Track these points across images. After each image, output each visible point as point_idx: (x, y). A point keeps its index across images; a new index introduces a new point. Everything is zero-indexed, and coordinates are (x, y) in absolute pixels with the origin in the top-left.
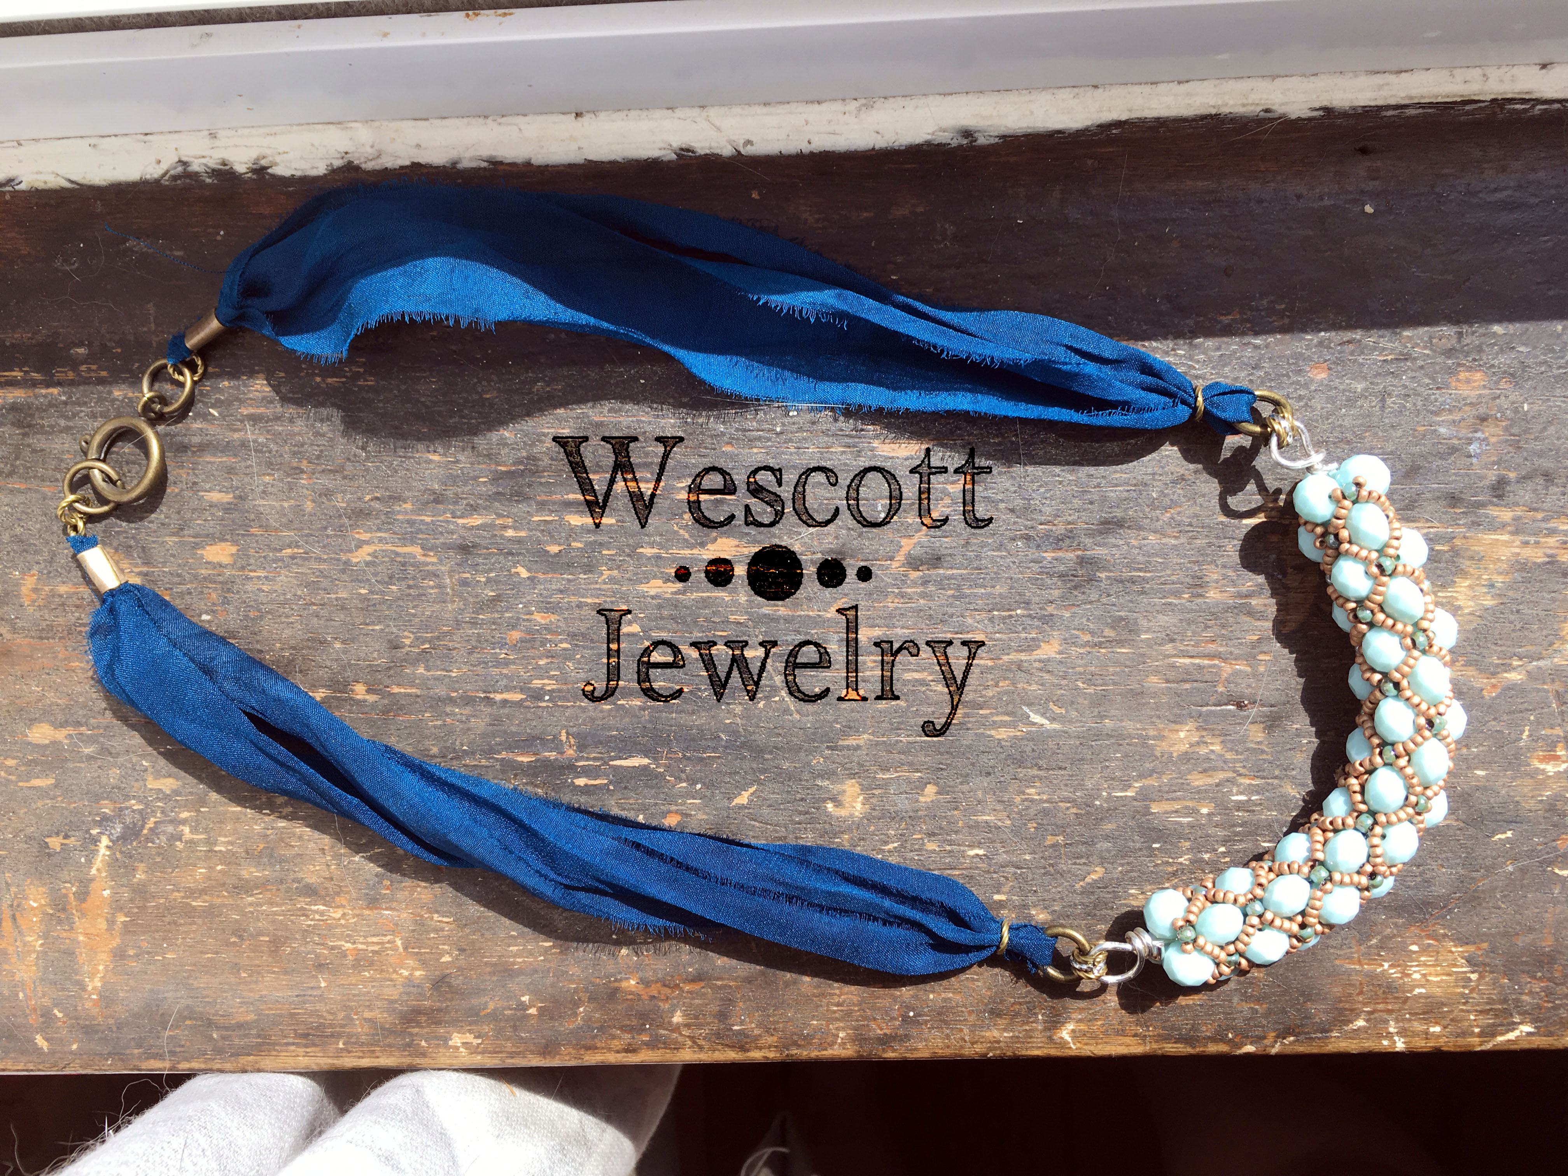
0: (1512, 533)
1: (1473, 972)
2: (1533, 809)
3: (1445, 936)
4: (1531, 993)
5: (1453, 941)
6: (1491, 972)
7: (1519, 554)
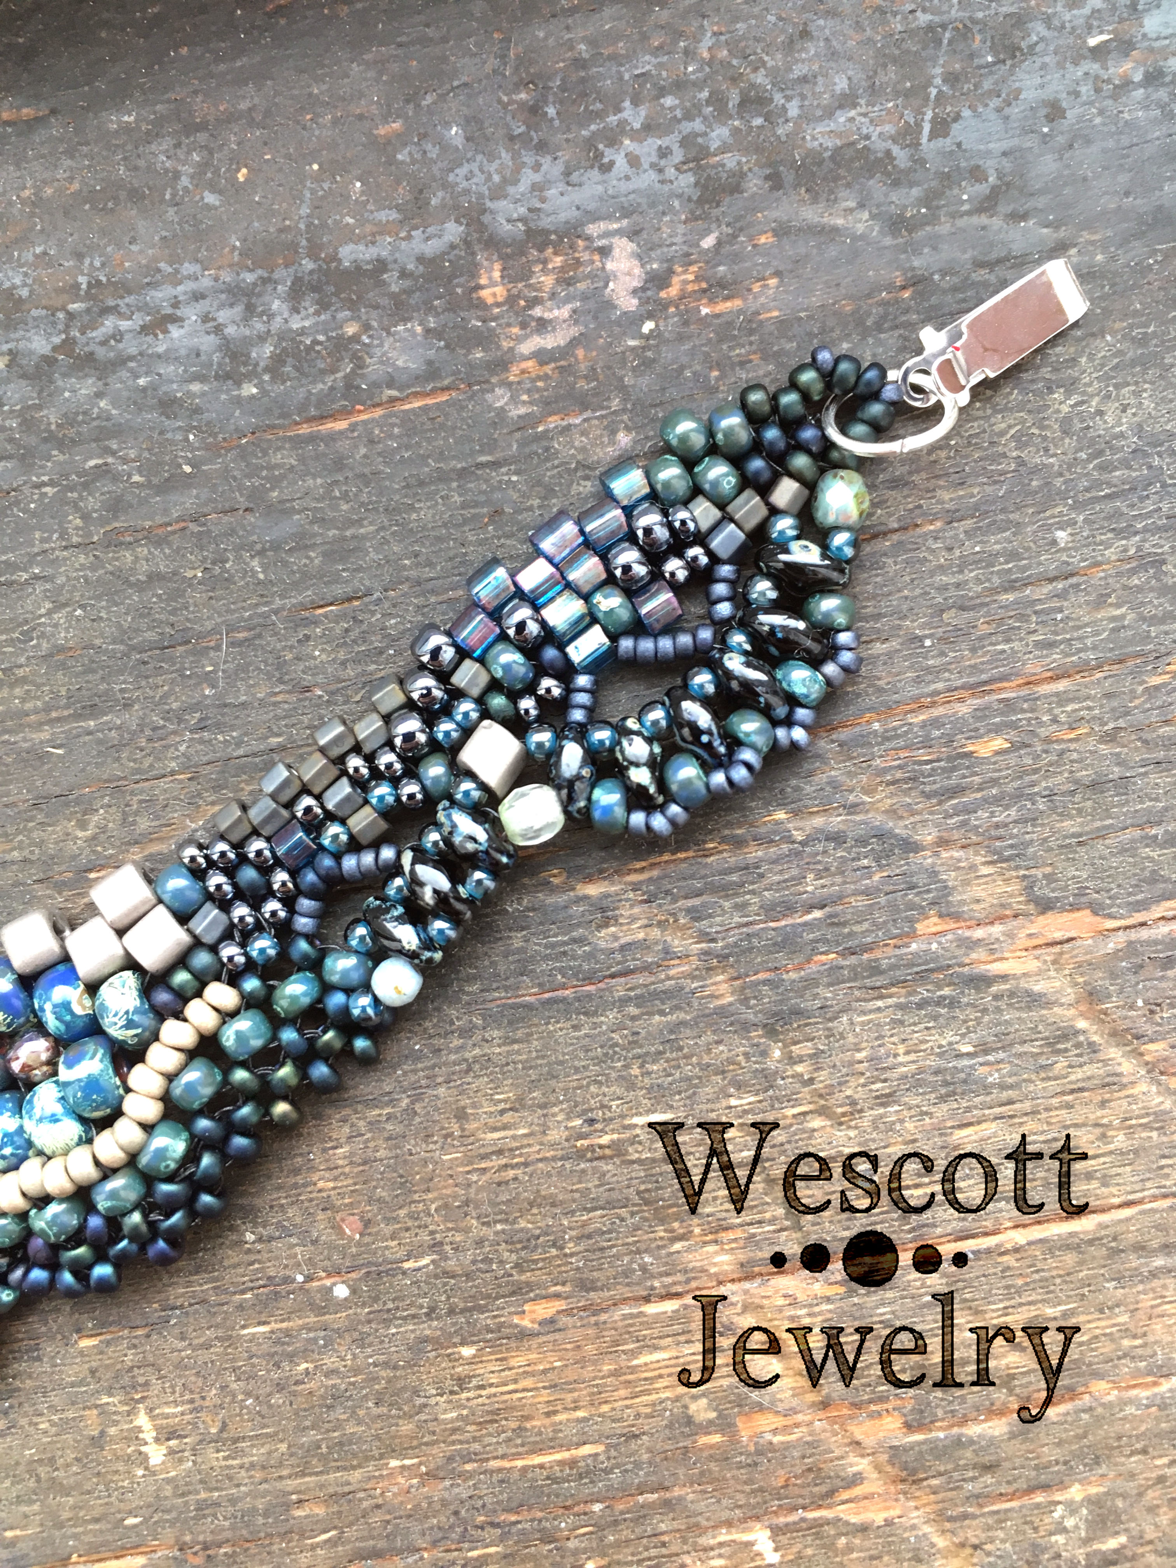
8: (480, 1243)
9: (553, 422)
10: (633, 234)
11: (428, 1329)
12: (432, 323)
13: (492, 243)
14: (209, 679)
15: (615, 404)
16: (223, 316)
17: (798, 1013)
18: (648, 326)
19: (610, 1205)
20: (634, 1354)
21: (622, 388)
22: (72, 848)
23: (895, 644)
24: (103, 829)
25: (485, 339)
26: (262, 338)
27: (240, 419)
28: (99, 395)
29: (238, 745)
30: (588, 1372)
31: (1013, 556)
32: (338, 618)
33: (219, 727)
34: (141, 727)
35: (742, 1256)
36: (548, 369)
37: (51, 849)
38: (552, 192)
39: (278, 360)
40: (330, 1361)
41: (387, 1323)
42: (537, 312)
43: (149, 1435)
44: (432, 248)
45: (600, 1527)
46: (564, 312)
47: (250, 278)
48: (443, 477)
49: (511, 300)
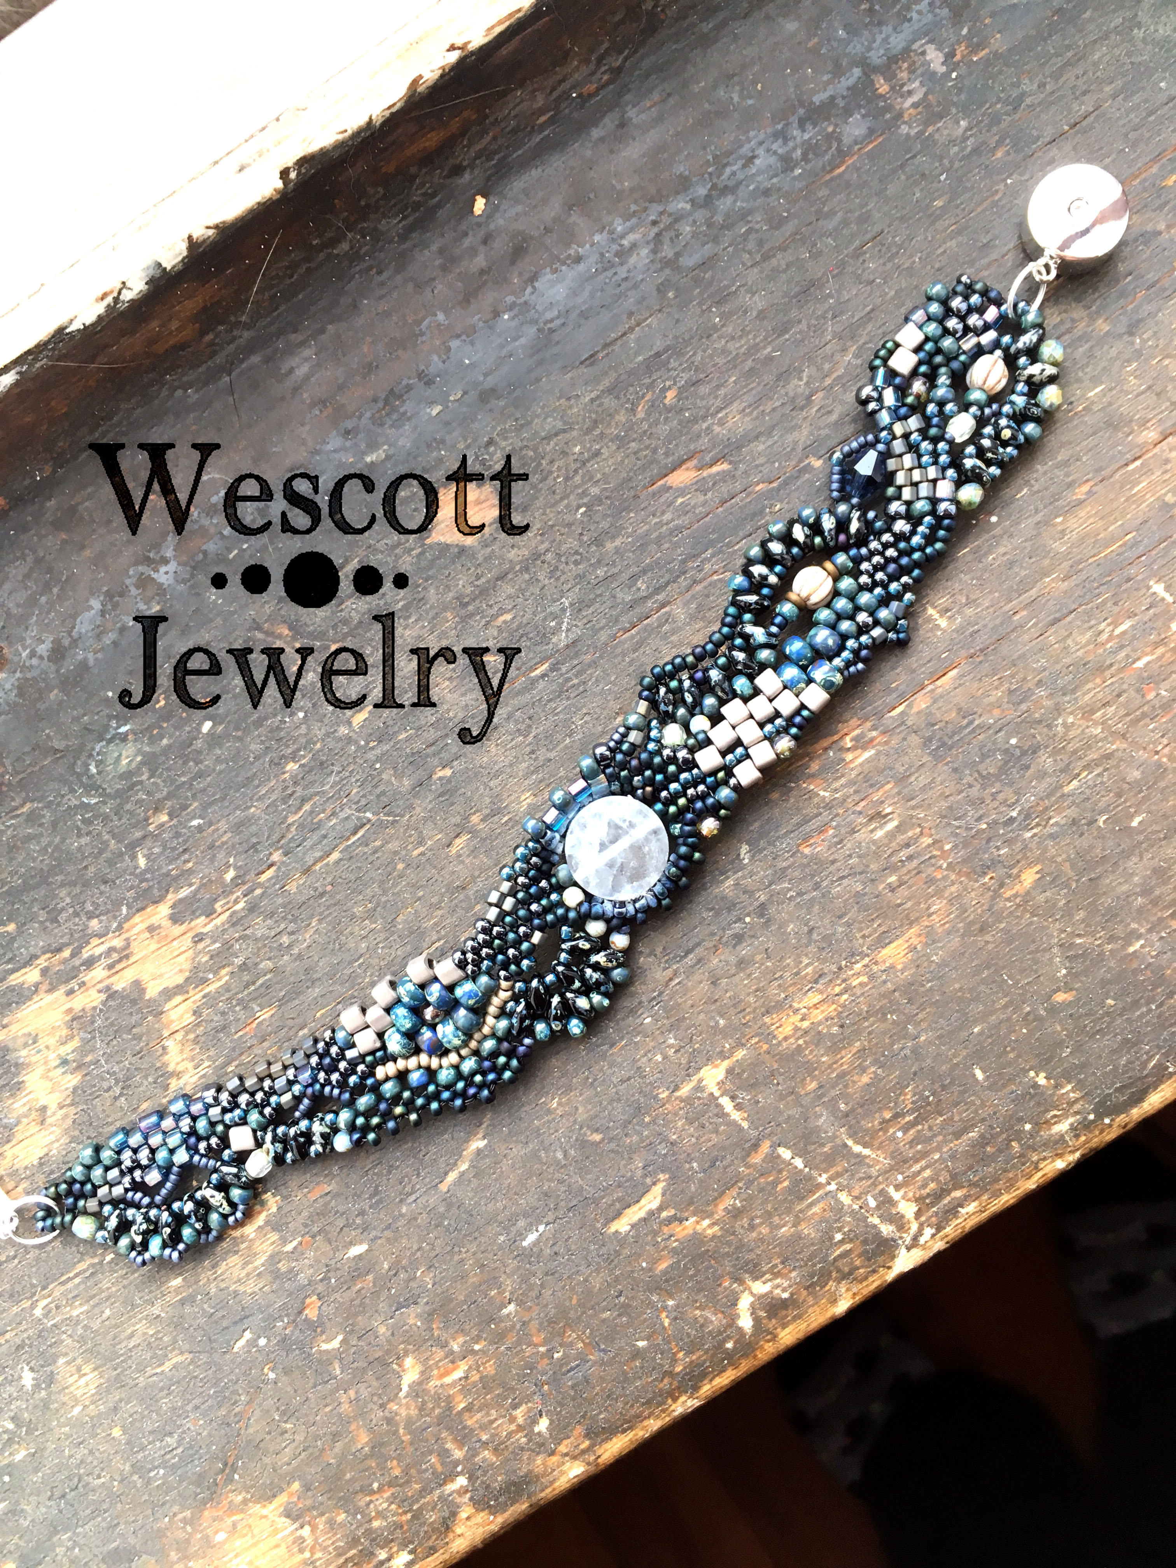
0: (51, 990)
1: (302, 1527)
2: (256, 1289)
3: (245, 1502)
4: (380, 1515)
5: (257, 1502)
6: (322, 1514)
7: (70, 1010)
8: (1045, 473)
9: (930, 129)
10: (931, 41)
11: (1038, 518)
12: (863, 111)
13: (876, 70)
14: (830, 296)
15: (954, 111)
16: (774, 147)
17: (1139, 321)
18: (954, 75)
19: (1094, 434)
20: (1131, 489)
21: (954, 104)
22: (800, 390)
23: (1113, 156)
24: (810, 377)
25: (889, 108)
26: (794, 149)
27: (799, 185)
28: (735, 201)
29: (853, 316)
30: (1115, 505)
31: (1146, 101)
32: (873, 247)
33: (842, 313)
34: (809, 328)
35: (1160, 429)
36: (920, 109)
37: (791, 394)
38: (891, 39)
39: (805, 155)
40: (1002, 550)
41: (1019, 523)
42: (905, 89)
43: (937, 616)
44: (851, 82)
45: (1148, 566)
46: (916, 84)
47: (779, 127)
48: (894, 171)
49: (892, 88)
